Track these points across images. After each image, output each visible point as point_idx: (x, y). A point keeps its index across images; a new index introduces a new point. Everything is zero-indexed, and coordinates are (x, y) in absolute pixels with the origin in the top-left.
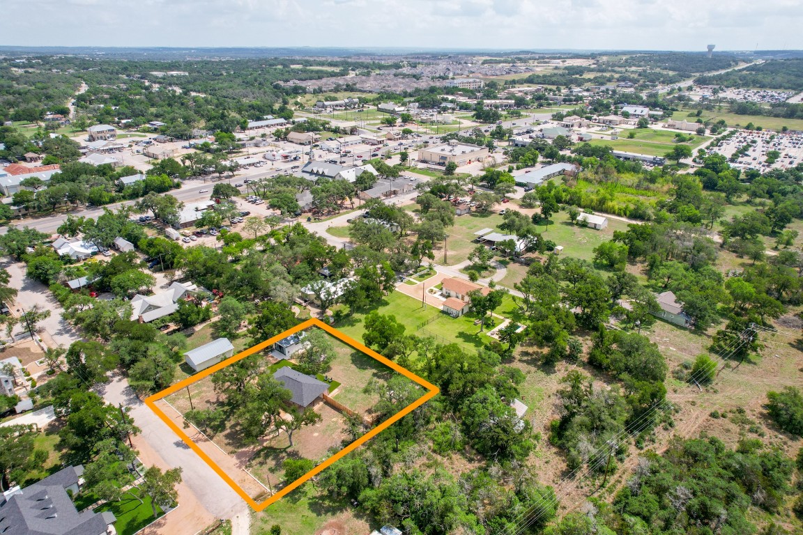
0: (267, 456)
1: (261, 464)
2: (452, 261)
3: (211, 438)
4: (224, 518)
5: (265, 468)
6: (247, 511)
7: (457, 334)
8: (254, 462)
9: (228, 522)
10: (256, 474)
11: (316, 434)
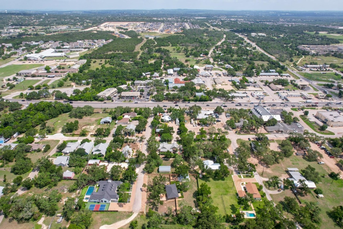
0: (152, 204)
1: (150, 205)
2: (266, 175)
3: (147, 192)
4: (133, 212)
5: (150, 207)
6: (138, 214)
7: (231, 205)
8: (149, 204)
9: (133, 213)
10: (146, 207)
11: (165, 207)
